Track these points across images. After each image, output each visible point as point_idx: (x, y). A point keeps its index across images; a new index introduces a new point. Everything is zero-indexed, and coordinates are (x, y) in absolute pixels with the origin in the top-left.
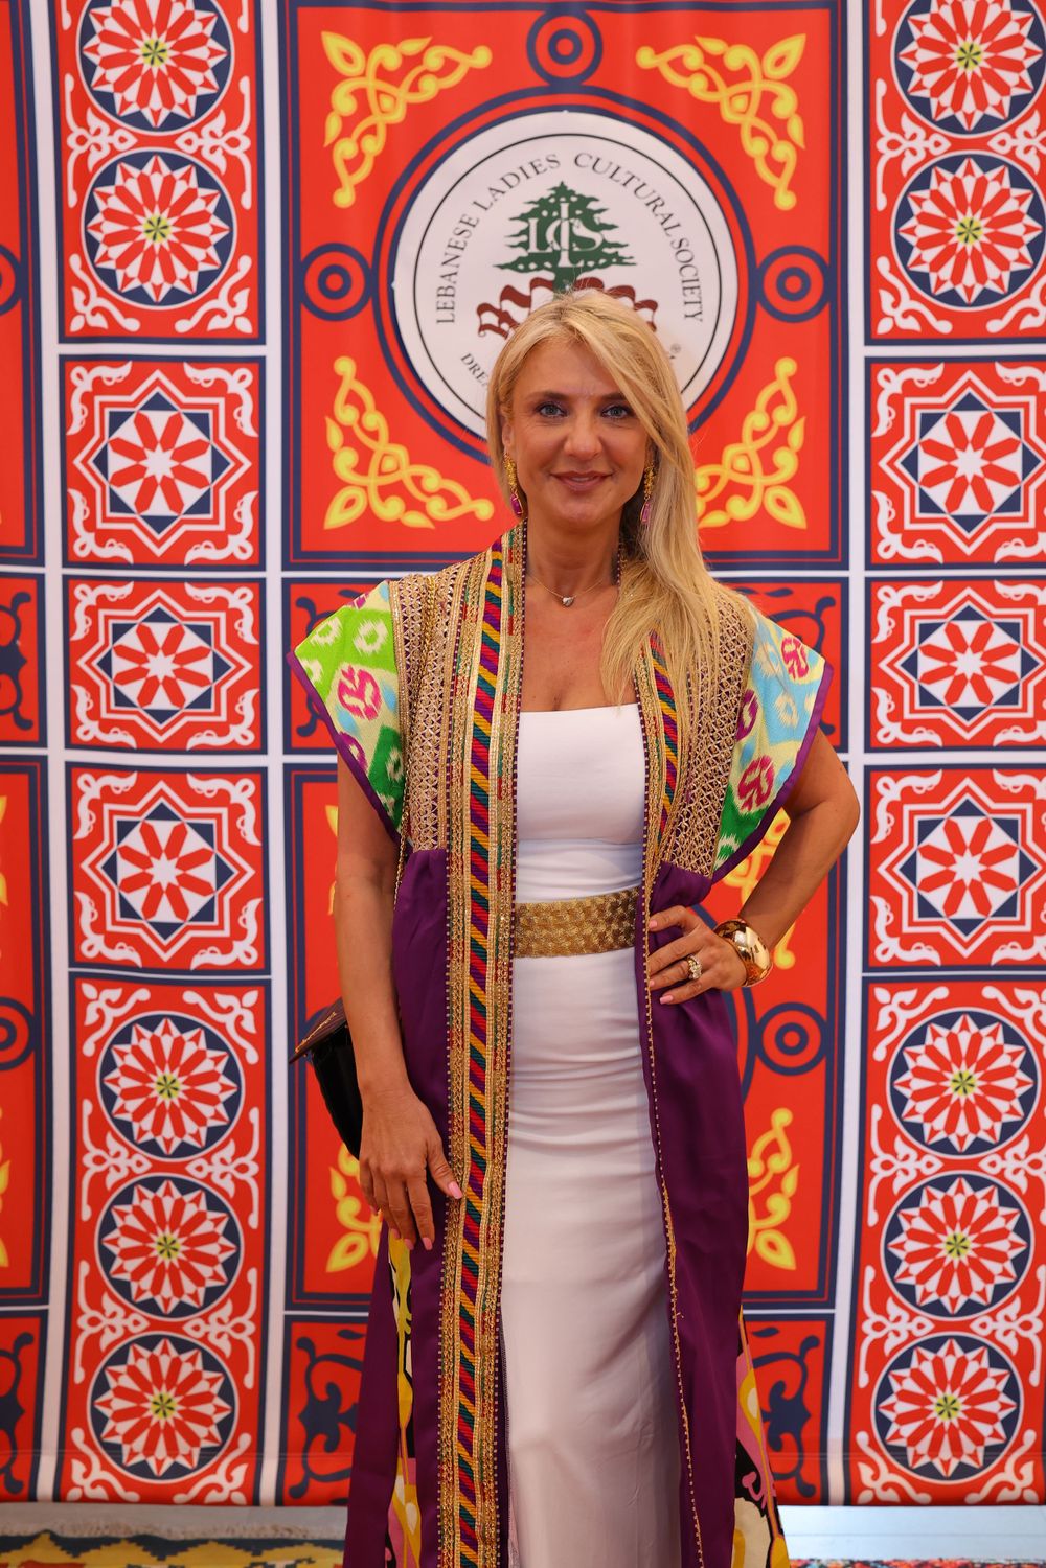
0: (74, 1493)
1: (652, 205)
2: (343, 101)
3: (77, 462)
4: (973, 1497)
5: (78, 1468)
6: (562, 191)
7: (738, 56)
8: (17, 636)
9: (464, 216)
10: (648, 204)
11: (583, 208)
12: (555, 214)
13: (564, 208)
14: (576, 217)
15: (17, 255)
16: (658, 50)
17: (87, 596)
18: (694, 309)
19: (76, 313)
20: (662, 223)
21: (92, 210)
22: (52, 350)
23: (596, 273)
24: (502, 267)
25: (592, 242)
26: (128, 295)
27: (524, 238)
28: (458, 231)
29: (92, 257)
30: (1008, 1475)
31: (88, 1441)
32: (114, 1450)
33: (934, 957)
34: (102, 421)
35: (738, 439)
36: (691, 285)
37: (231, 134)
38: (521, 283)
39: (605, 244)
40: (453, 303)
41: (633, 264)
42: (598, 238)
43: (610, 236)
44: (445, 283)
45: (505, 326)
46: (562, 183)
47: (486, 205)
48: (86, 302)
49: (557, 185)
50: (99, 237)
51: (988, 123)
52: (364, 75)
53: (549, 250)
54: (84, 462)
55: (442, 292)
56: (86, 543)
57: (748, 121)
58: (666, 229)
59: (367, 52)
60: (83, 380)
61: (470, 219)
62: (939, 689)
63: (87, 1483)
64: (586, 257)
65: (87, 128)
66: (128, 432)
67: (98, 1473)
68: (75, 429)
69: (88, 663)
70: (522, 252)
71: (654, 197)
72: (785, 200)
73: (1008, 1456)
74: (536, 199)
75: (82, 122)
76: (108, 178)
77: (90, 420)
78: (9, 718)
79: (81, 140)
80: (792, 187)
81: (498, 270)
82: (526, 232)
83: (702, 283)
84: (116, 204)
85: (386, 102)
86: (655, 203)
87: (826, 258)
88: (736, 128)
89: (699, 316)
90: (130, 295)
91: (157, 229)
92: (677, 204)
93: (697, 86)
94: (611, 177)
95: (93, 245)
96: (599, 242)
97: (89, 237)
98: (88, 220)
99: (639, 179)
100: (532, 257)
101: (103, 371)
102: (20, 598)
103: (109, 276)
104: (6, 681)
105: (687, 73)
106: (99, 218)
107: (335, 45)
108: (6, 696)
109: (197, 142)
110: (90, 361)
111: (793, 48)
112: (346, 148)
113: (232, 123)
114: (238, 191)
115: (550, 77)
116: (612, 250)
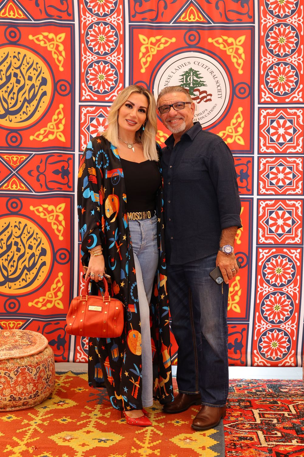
0: (78, 360)
2: (143, 49)
3: (83, 129)
4: (280, 365)
5: (78, 355)
6: (191, 70)
7: (230, 40)
8: (68, 167)
9: (169, 75)
10: (210, 73)
11: (196, 73)
12: (190, 75)
13: (192, 73)
14: (194, 75)
15: (70, 83)
16: (213, 39)
18: (220, 96)
19: (83, 96)
20: (213, 77)
21: (87, 73)
22: (77, 104)
23: (198, 88)
25: (198, 81)
27: (182, 80)
28: (168, 78)
29: (87, 83)
30: (288, 360)
31: (81, 349)
33: (273, 242)
34: (88, 120)
35: (230, 125)
36: (219, 91)
37: (118, 57)
39: (201, 81)
41: (207, 86)
43: (202, 80)
46: (191, 68)
48: (85, 93)
51: (286, 55)
52: (148, 44)
57: (233, 54)
59: (148, 39)
60: (84, 111)
61: (171, 76)
62: (274, 182)
63: (80, 358)
64: (196, 84)
65: (87, 55)
66: (94, 122)
67: (83, 356)
68: (82, 121)
70: (182, 83)
72: (241, 72)
73: (288, 356)
74: (185, 71)
75: (85, 54)
76: (91, 66)
77: (86, 119)
78: (66, 185)
79: (85, 58)
80: (242, 69)
82: (183, 79)
83: (222, 90)
84: (93, 72)
85: (152, 50)
86: (212, 72)
87: (250, 85)
88: (230, 56)
89: (221, 98)
90: (95, 92)
91: (102, 77)
92: (216, 72)
93: (221, 47)
94: (202, 66)
95: (87, 81)
96: (199, 81)
97: (86, 79)
98: (86, 75)
99: (208, 67)
101: (89, 109)
102: (69, 159)
103: (91, 88)
104: (65, 177)
105: (219, 44)
106: (89, 75)
107: (141, 37)
108: (66, 181)
109: (111, 58)
110: (86, 106)
111: (243, 38)
112: (144, 60)
113: (118, 54)
114: (119, 69)
115: (189, 45)
116: (202, 83)
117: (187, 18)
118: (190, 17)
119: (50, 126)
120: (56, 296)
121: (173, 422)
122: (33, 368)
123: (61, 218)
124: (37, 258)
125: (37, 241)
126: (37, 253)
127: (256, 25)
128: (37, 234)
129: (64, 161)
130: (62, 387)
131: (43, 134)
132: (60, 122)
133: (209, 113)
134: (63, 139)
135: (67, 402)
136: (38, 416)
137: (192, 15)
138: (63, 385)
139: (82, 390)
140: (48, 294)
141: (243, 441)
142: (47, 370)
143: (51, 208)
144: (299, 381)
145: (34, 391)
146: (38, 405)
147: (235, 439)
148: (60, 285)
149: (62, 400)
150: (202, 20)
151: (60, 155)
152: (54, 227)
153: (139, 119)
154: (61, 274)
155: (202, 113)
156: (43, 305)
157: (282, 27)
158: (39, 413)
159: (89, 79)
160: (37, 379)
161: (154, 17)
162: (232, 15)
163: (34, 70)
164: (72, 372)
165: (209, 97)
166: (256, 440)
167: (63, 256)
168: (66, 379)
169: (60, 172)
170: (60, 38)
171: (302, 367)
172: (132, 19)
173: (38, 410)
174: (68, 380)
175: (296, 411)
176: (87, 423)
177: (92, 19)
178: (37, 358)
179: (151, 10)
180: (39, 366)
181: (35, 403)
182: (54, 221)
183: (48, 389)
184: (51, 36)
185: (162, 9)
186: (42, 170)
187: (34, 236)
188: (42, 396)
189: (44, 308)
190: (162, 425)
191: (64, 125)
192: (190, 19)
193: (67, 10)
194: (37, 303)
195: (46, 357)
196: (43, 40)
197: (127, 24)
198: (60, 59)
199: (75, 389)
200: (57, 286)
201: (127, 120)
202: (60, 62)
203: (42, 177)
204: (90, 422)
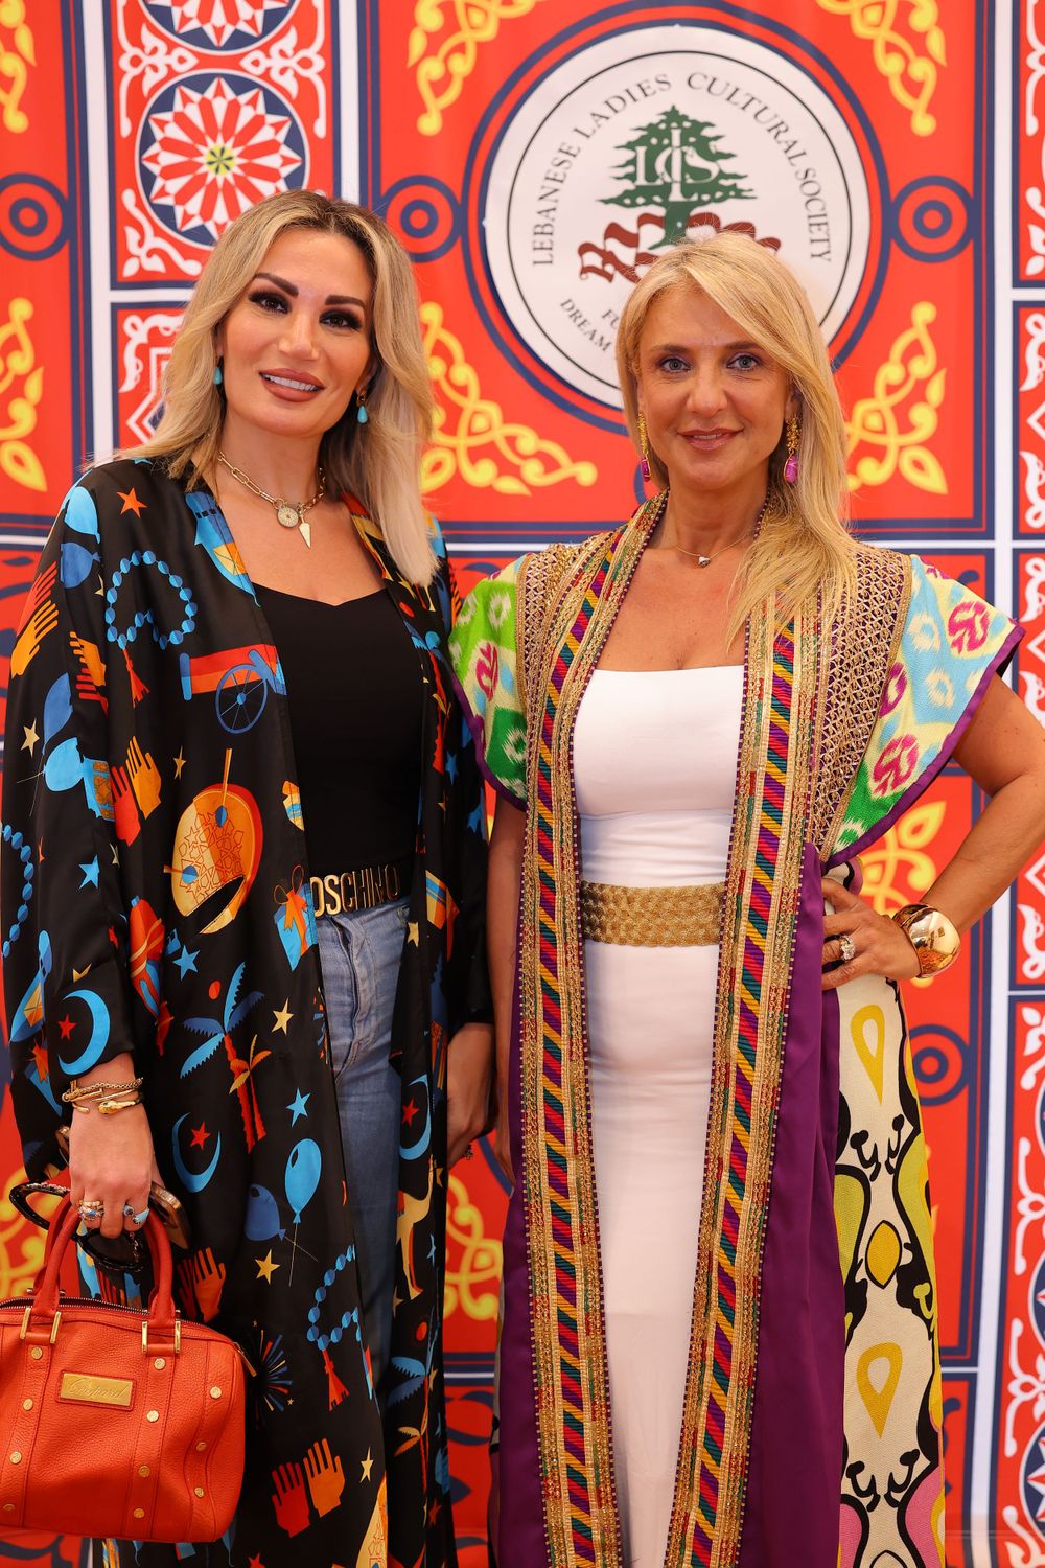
1: (774, 132)
2: (427, 16)
3: (131, 422)
6: (673, 116)
9: (564, 144)
10: (770, 130)
11: (696, 135)
12: (666, 142)
13: (676, 134)
14: (689, 145)
15: (64, 189)
18: (820, 248)
19: (130, 256)
20: (786, 151)
21: (148, 139)
22: (102, 296)
23: (712, 208)
24: (606, 202)
25: (707, 173)
26: (187, 234)
27: (630, 169)
28: (557, 162)
29: (148, 191)
35: (870, 394)
36: (818, 221)
37: (303, 53)
38: (628, 219)
39: (722, 175)
40: (551, 242)
41: (754, 198)
43: (727, 166)
44: (542, 220)
45: (610, 268)
46: (673, 107)
47: (588, 132)
48: (141, 244)
49: (668, 108)
50: (155, 169)
53: (659, 182)
54: (139, 422)
55: (539, 230)
57: (882, 35)
58: (790, 158)
60: (137, 331)
61: (570, 148)
64: (701, 190)
65: (142, 47)
68: (128, 385)
70: (628, 185)
71: (777, 121)
72: (923, 125)
74: (644, 125)
75: (136, 41)
76: (165, 103)
77: (145, 376)
79: (135, 61)
80: (931, 109)
81: (602, 205)
82: (633, 162)
83: (830, 219)
84: (175, 132)
85: (476, 17)
87: (970, 190)
88: (868, 44)
89: (826, 256)
90: (188, 234)
91: (220, 162)
92: (802, 129)
94: (729, 99)
95: (148, 179)
96: (714, 173)
97: (144, 171)
98: (143, 150)
99: (760, 102)
100: (640, 191)
101: (160, 320)
103: (166, 214)
106: (156, 148)
109: (265, 63)
110: (146, 309)
112: (431, 69)
113: (304, 42)
114: (310, 117)
116: (730, 182)
120: (17, 1259)
132: (17, 388)
134: (33, 476)
151: (21, 555)
153: (330, 363)
191: (39, 407)
198: (7, 67)
201: (264, 375)
202: (7, 85)
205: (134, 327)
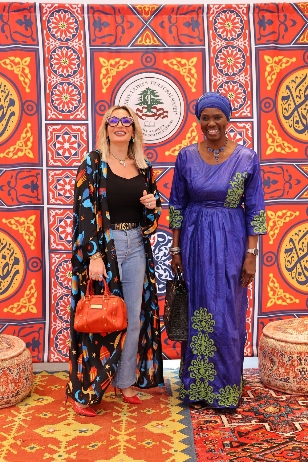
0: (52, 360)
2: (104, 71)
3: (49, 145)
5: (52, 355)
6: (148, 89)
7: (184, 61)
8: (37, 182)
9: (128, 94)
11: (153, 92)
12: (147, 94)
13: (149, 92)
14: (151, 94)
15: (36, 103)
16: (167, 60)
17: (52, 173)
18: (175, 113)
19: (49, 115)
20: (169, 95)
21: (52, 94)
22: (44, 122)
23: (156, 106)
24: (136, 104)
25: (155, 99)
27: (141, 99)
28: (127, 97)
29: (52, 103)
31: (54, 350)
32: (60, 351)
34: (55, 137)
35: (185, 139)
36: (175, 108)
37: (81, 78)
38: (140, 108)
39: (157, 100)
41: (163, 104)
42: (156, 98)
43: (158, 98)
46: (148, 87)
47: (133, 92)
48: (51, 113)
51: (234, 74)
52: (108, 66)
53: (146, 101)
54: (51, 145)
56: (51, 162)
57: (186, 74)
59: (108, 61)
60: (51, 129)
61: (130, 95)
63: (54, 358)
64: (154, 102)
66: (60, 139)
67: (56, 356)
68: (49, 139)
69: (52, 187)
70: (140, 101)
72: (194, 90)
74: (143, 90)
75: (50, 76)
76: (56, 87)
77: (52, 137)
78: (36, 199)
79: (50, 80)
80: (195, 87)
82: (141, 97)
83: (177, 107)
84: (57, 92)
85: (112, 71)
86: (167, 91)
88: (184, 76)
89: (177, 114)
90: (60, 111)
91: (66, 98)
92: (172, 91)
93: (175, 67)
94: (158, 86)
95: (52, 101)
98: (51, 96)
99: (164, 86)
100: (143, 102)
101: (55, 127)
102: (38, 174)
103: (56, 107)
104: (35, 191)
105: (173, 65)
106: (54, 95)
107: (102, 60)
108: (35, 194)
109: (74, 80)
110: (52, 125)
111: (195, 59)
112: (104, 81)
113: (81, 76)
114: (82, 90)
115: (146, 66)
116: (159, 101)
117: (144, 42)
118: (146, 41)
119: (20, 143)
120: (30, 302)
121: (145, 411)
122: (14, 369)
123: (32, 229)
124: (10, 267)
125: (10, 251)
126: (11, 262)
127: (207, 47)
128: (10, 244)
129: (33, 176)
130: (39, 385)
131: (12, 152)
132: (28, 140)
133: (166, 128)
134: (31, 156)
135: (45, 399)
136: (20, 413)
137: (148, 39)
138: (40, 383)
139: (58, 388)
140: (22, 300)
141: (208, 424)
142: (27, 370)
143: (22, 220)
144: (256, 369)
145: (16, 390)
146: (19, 402)
147: (202, 422)
148: (33, 291)
149: (41, 397)
150: (157, 43)
151: (29, 171)
152: (26, 238)
154: (33, 281)
155: (160, 128)
156: (18, 311)
157: (230, 49)
158: (21, 410)
159: (54, 99)
160: (18, 379)
161: (113, 41)
162: (184, 39)
163: (3, 92)
164: (46, 371)
165: (165, 114)
166: (219, 422)
167: (35, 264)
168: (42, 378)
169: (30, 187)
170: (26, 62)
171: (257, 356)
172: (93, 43)
173: (20, 407)
174: (43, 379)
175: (253, 396)
176: (66, 416)
177: (56, 43)
178: (17, 360)
179: (110, 35)
180: (19, 367)
181: (16, 401)
182: (25, 232)
183: (27, 388)
184: (17, 60)
185: (120, 34)
186: (12, 185)
187: (8, 246)
188: (23, 394)
189: (19, 313)
190: (135, 414)
191: (32, 143)
192: (146, 43)
193: (31, 36)
194: (12, 309)
195: (25, 358)
196: (9, 64)
197: (88, 48)
198: (26, 81)
199: (52, 387)
200: (30, 293)
202: (26, 84)
203: (13, 192)
204: (69, 415)
205: (50, 128)
